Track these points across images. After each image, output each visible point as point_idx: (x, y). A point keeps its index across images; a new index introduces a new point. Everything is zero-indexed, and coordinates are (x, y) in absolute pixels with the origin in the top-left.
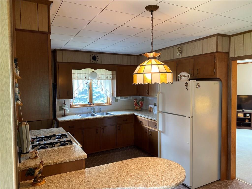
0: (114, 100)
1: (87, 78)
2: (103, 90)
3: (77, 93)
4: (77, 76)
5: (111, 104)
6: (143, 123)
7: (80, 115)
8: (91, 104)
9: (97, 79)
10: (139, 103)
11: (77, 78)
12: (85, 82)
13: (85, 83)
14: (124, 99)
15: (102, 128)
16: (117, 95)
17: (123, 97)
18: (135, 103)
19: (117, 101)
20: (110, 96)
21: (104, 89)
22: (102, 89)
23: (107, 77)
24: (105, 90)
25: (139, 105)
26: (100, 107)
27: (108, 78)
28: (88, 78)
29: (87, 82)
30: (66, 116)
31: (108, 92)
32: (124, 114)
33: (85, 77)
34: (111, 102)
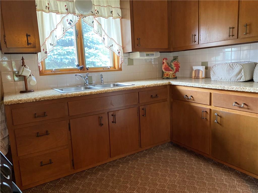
0: (127, 60)
1: (71, 11)
2: (104, 39)
3: (50, 44)
4: (47, 5)
5: (120, 69)
6: (194, 100)
7: (62, 90)
8: (82, 68)
9: (92, 15)
10: (172, 64)
11: (49, 8)
12: (67, 20)
13: (67, 23)
14: (146, 58)
15: (110, 114)
16: (135, 49)
17: (145, 53)
18: (165, 66)
19: (131, 62)
20: (119, 53)
21: (106, 37)
22: (103, 36)
23: (112, 12)
24: (109, 39)
25: (172, 68)
26: (101, 73)
27: (115, 14)
28: (74, 9)
29: (71, 20)
30: (30, 91)
31: (114, 43)
32: (152, 85)
33: (67, 9)
34: (121, 64)
